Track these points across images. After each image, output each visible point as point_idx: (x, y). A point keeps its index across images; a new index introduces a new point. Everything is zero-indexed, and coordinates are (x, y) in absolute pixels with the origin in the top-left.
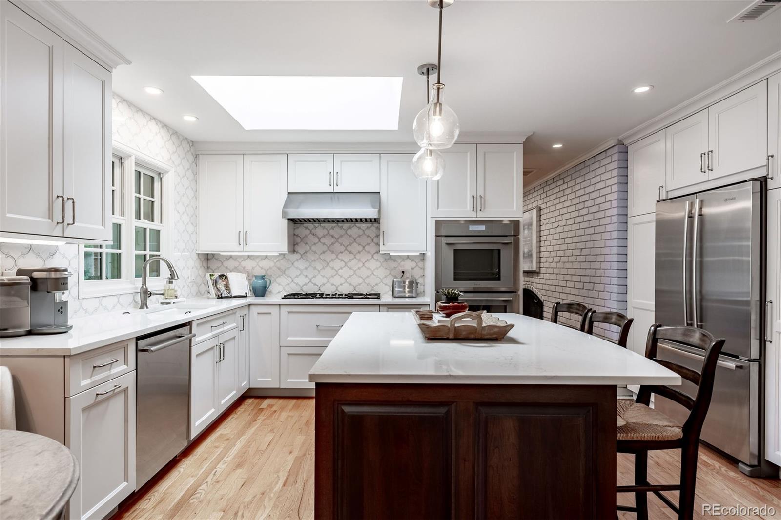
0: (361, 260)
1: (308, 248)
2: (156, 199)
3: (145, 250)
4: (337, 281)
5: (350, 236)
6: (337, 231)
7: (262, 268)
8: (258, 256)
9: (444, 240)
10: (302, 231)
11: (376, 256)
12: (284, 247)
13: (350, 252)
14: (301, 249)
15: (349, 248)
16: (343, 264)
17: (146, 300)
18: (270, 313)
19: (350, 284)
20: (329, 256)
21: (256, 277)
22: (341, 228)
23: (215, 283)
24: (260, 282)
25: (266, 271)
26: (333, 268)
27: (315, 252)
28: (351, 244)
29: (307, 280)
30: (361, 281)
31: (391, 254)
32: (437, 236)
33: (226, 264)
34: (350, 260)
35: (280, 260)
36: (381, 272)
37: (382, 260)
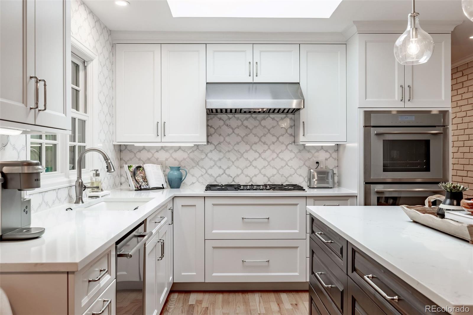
0: (275, 151)
1: (222, 139)
2: (81, 88)
3: (74, 141)
4: (251, 171)
5: (264, 127)
6: (251, 122)
7: (175, 160)
8: (172, 147)
9: (374, 131)
10: (216, 122)
11: (290, 147)
12: (202, 139)
13: (264, 143)
14: (215, 139)
15: (263, 139)
16: (257, 155)
17: (81, 194)
18: (195, 206)
19: (265, 175)
20: (243, 147)
21: (172, 168)
22: (255, 119)
23: (134, 174)
24: (176, 173)
25: (180, 162)
26: (247, 159)
27: (229, 143)
28: (265, 135)
29: (221, 172)
30: (275, 171)
31: (306, 145)
32: (367, 127)
33: (139, 155)
34: (265, 151)
35: (193, 151)
36: (295, 163)
37: (296, 151)
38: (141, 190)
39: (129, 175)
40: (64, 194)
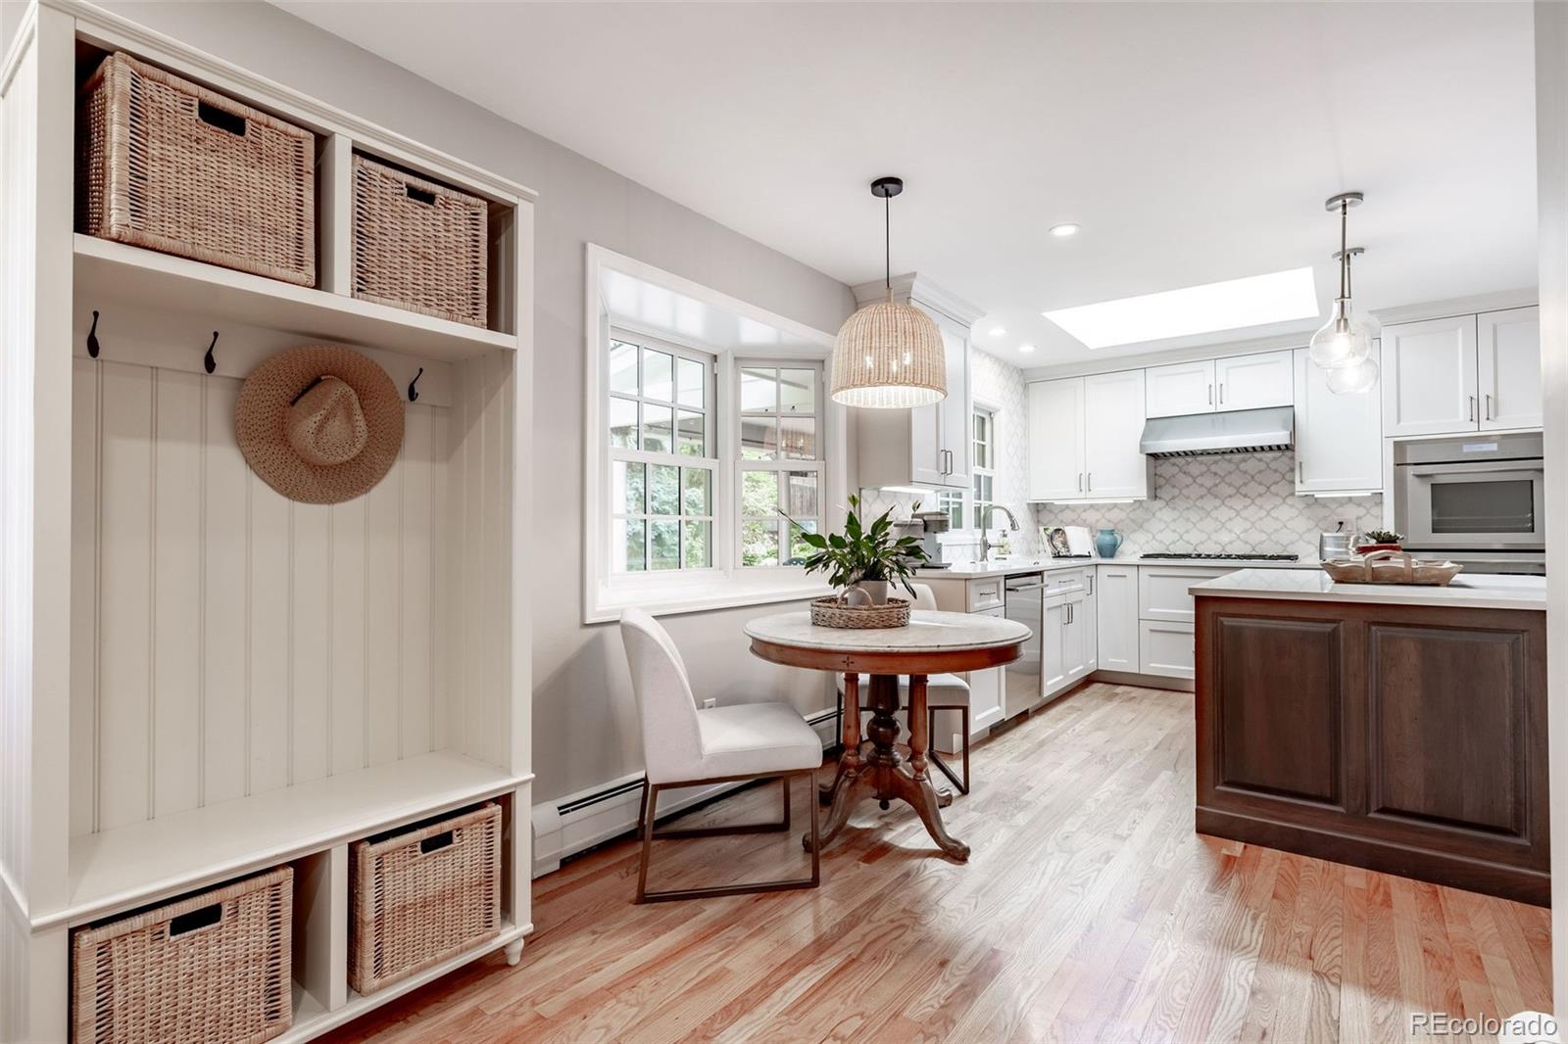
0: (1265, 507)
1: (1176, 492)
2: (987, 443)
3: (980, 499)
4: (1224, 537)
5: (1245, 472)
6: (1223, 466)
7: (1109, 521)
8: (1103, 506)
9: (1411, 471)
10: (1166, 468)
11: (1289, 501)
12: (1141, 491)
13: (1245, 496)
14: (1164, 493)
15: (1243, 490)
16: (1232, 514)
17: (985, 552)
18: (1125, 576)
19: (1246, 543)
20: (1209, 503)
21: (1102, 532)
22: (1230, 461)
23: (1051, 538)
24: (1108, 538)
25: (1116, 525)
26: (1217, 519)
27: (1188, 497)
28: (1245, 484)
29: (1176, 537)
30: (1264, 537)
31: (1316, 496)
32: (1398, 465)
33: (1060, 517)
34: (1246, 507)
35: (1134, 510)
36: (1301, 524)
37: (1301, 506)
38: (1059, 557)
39: (1045, 538)
40: (969, 551)
